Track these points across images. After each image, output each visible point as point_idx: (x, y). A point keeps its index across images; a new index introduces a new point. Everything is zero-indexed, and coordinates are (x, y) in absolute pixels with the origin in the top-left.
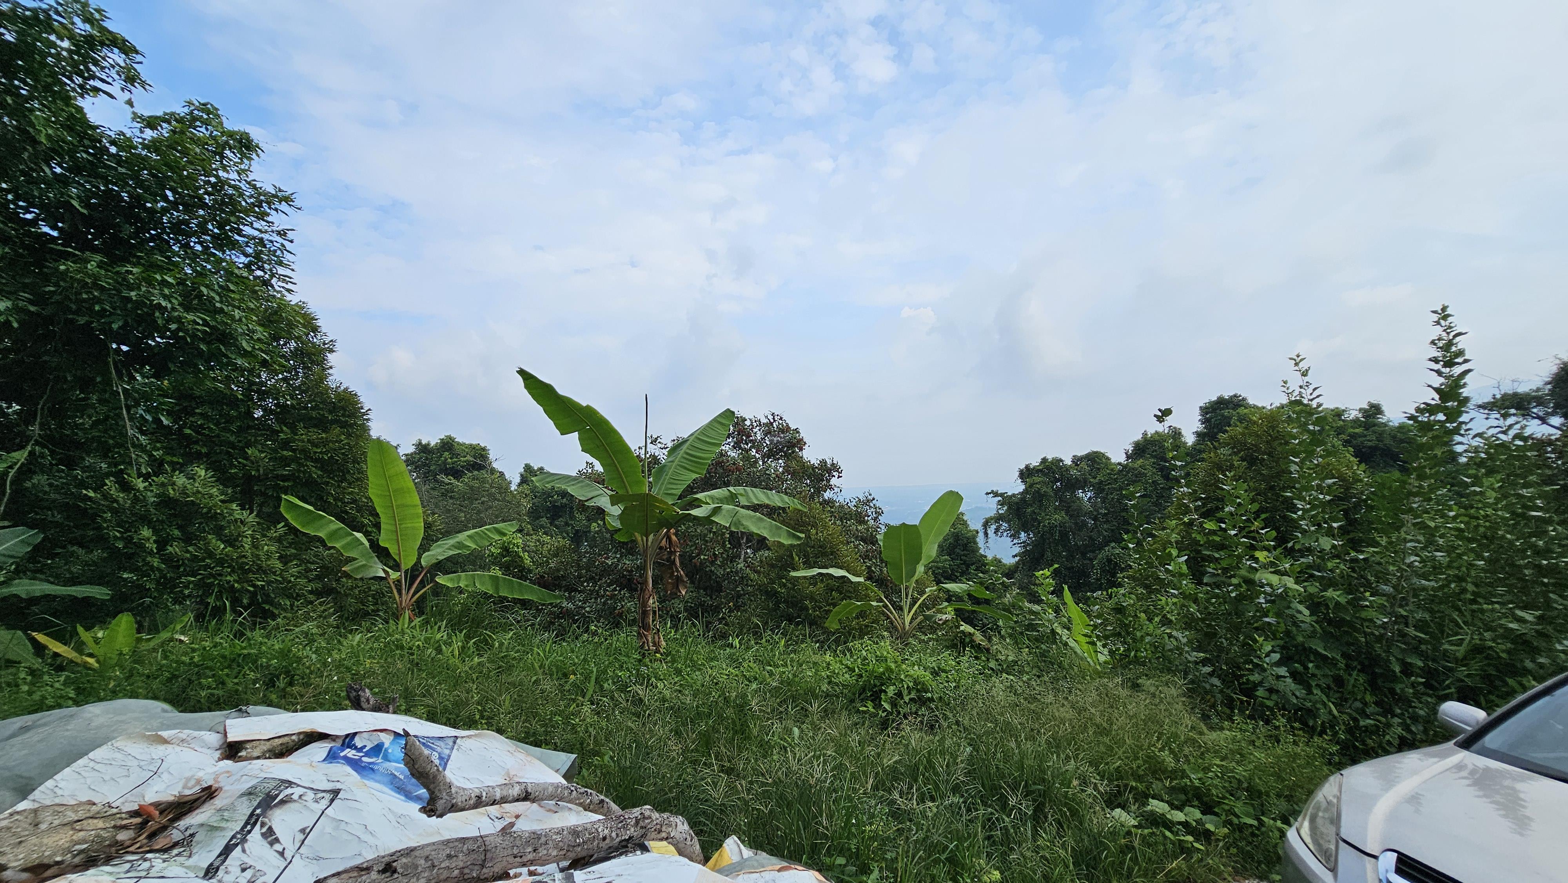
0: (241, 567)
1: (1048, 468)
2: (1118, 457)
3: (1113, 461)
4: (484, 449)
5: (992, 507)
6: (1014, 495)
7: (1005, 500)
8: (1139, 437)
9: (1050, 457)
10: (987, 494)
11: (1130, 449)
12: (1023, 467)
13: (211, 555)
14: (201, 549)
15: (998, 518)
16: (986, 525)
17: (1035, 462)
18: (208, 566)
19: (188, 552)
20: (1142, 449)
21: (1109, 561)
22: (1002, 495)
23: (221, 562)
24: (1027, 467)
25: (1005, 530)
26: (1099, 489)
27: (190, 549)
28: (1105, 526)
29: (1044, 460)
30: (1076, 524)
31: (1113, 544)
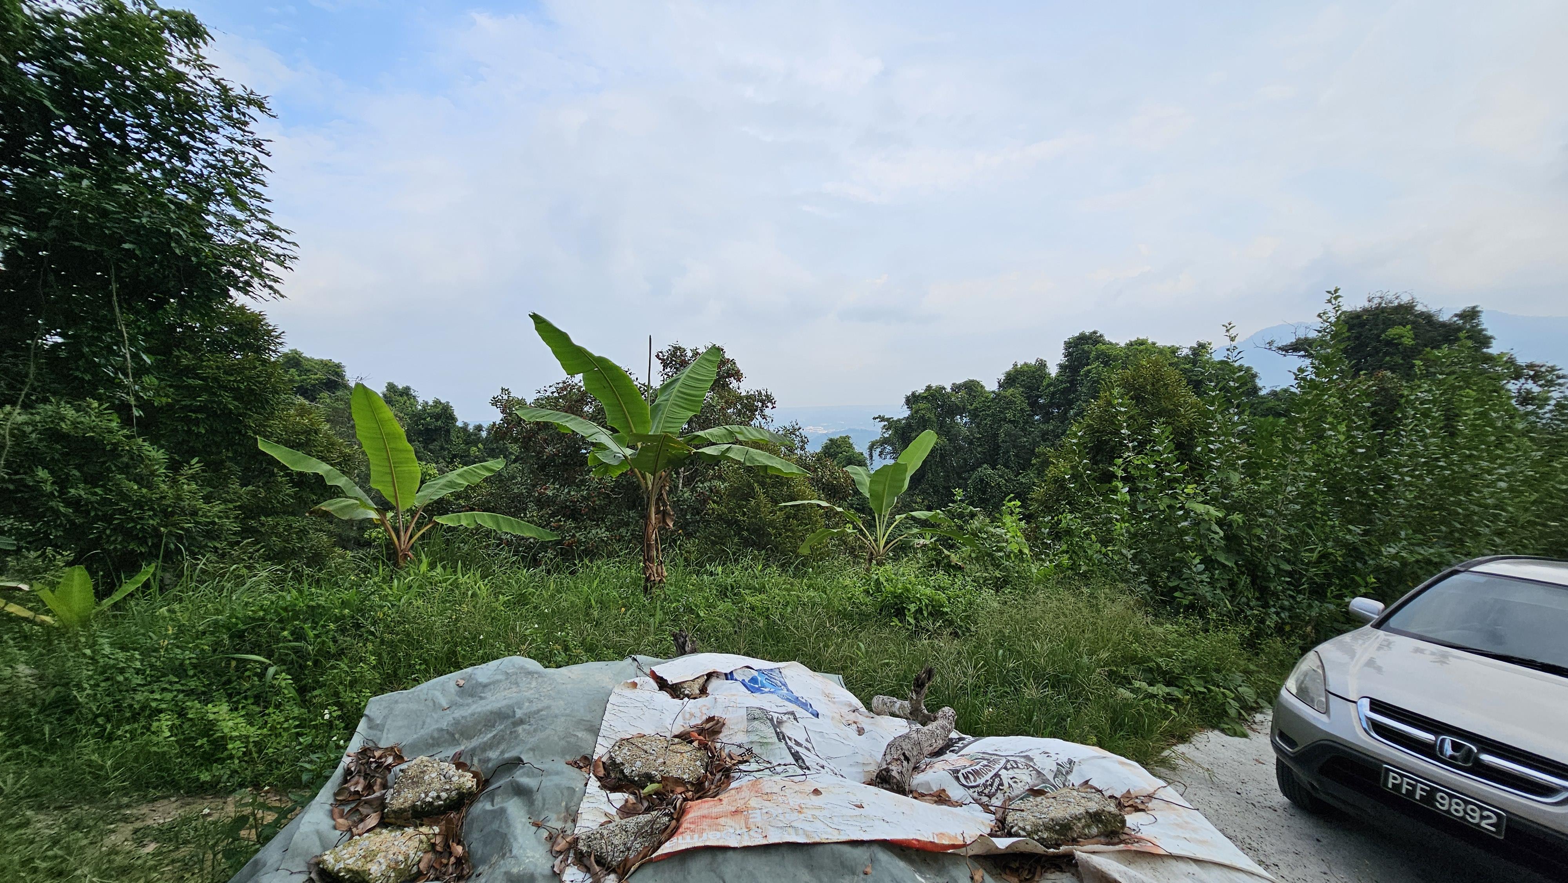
0: (164, 512)
1: (933, 396)
2: (991, 385)
3: (987, 389)
4: (338, 366)
5: (878, 431)
6: (899, 420)
7: (891, 424)
8: (1009, 367)
9: (934, 385)
10: (875, 418)
11: (1002, 378)
12: (909, 394)
13: (125, 497)
14: (111, 491)
15: (884, 442)
16: (871, 448)
17: (920, 390)
18: (123, 511)
19: (96, 494)
20: (1012, 379)
21: (982, 480)
22: (888, 420)
23: (139, 505)
24: (913, 394)
25: (888, 453)
26: (974, 415)
27: (98, 490)
28: (979, 449)
29: (929, 388)
30: (954, 447)
31: (985, 466)
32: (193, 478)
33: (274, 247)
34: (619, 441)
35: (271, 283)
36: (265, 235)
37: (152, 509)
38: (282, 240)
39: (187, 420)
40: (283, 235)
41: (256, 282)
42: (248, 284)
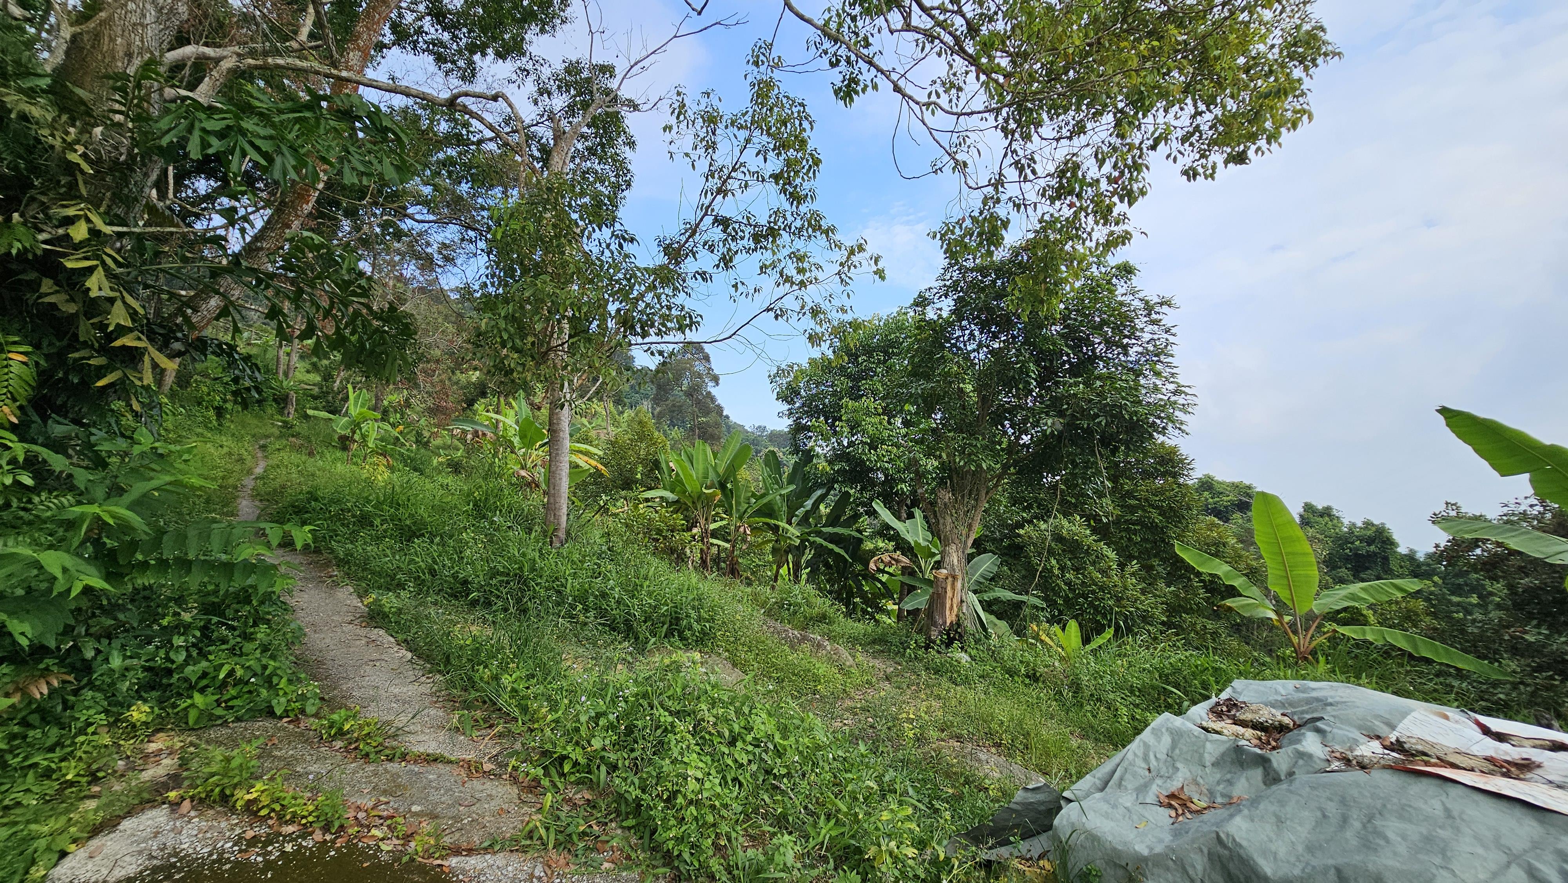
32: (1133, 574)
33: (1181, 400)
35: (1179, 426)
36: (1175, 393)
37: (1109, 593)
38: (1186, 394)
39: (1128, 530)
40: (1187, 390)
41: (1170, 425)
42: (1164, 428)
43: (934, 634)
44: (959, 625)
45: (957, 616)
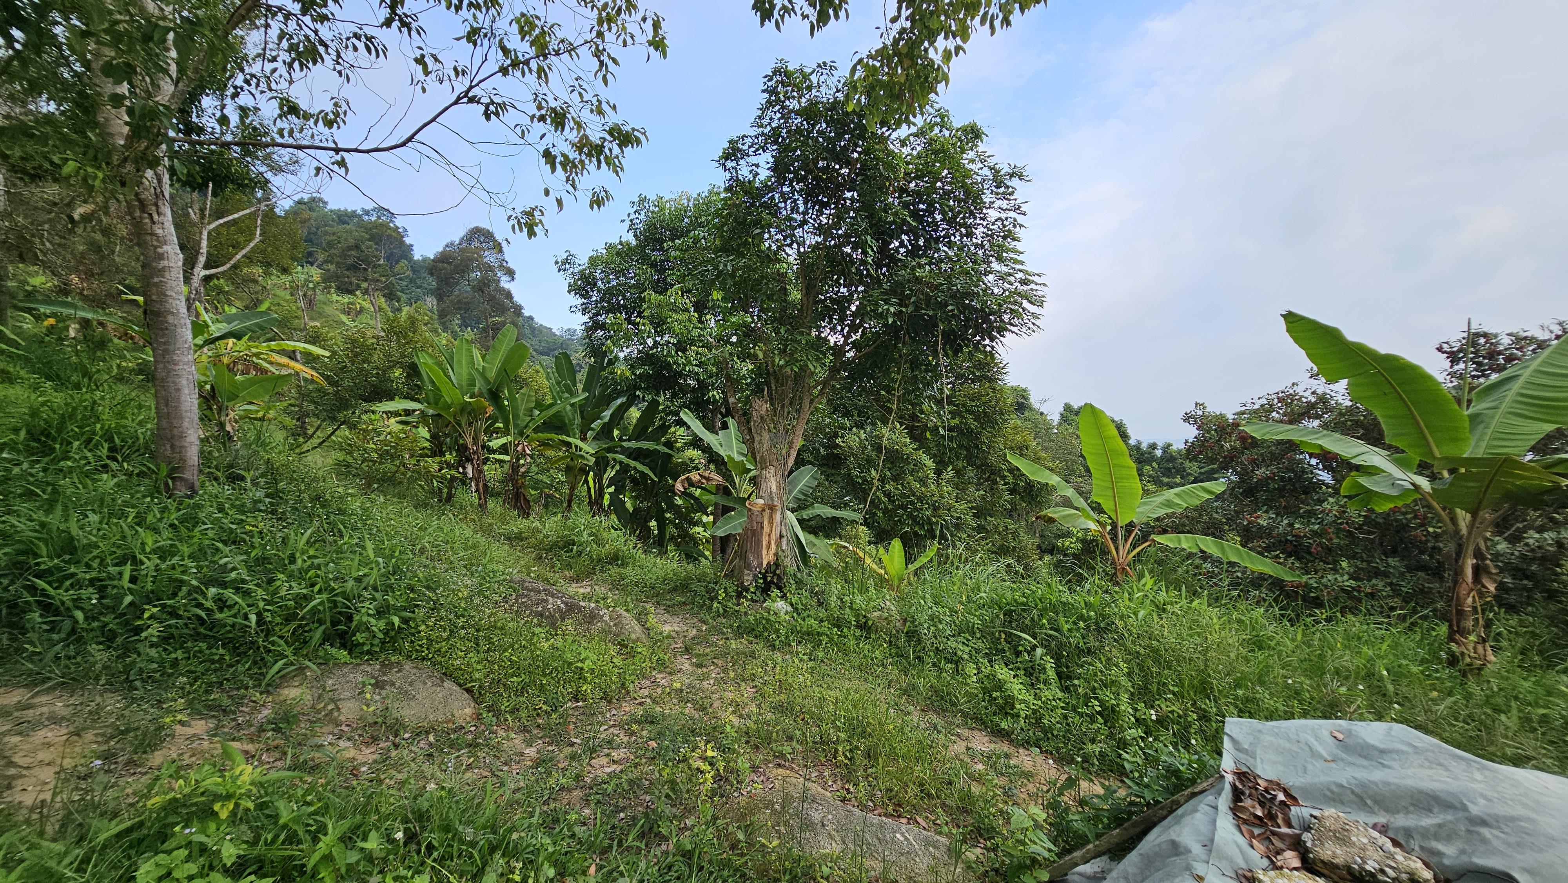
0: (934, 506)
4: (1025, 391)
13: (913, 493)
14: (906, 488)
23: (920, 499)
27: (899, 487)
32: (948, 481)
33: (1030, 290)
34: (1402, 464)
36: (1024, 282)
37: (927, 503)
38: (1036, 283)
40: (1036, 279)
43: (748, 579)
44: (777, 565)
45: (776, 554)
